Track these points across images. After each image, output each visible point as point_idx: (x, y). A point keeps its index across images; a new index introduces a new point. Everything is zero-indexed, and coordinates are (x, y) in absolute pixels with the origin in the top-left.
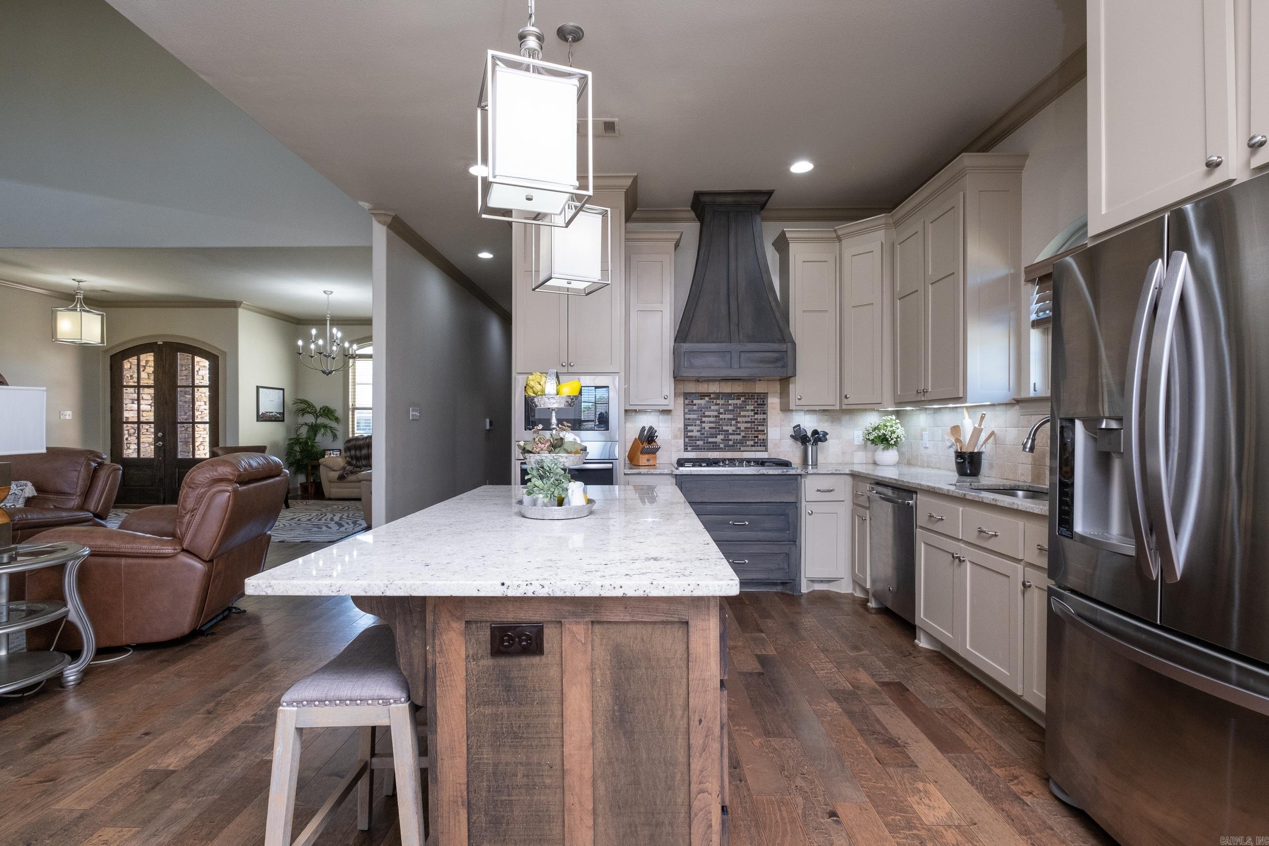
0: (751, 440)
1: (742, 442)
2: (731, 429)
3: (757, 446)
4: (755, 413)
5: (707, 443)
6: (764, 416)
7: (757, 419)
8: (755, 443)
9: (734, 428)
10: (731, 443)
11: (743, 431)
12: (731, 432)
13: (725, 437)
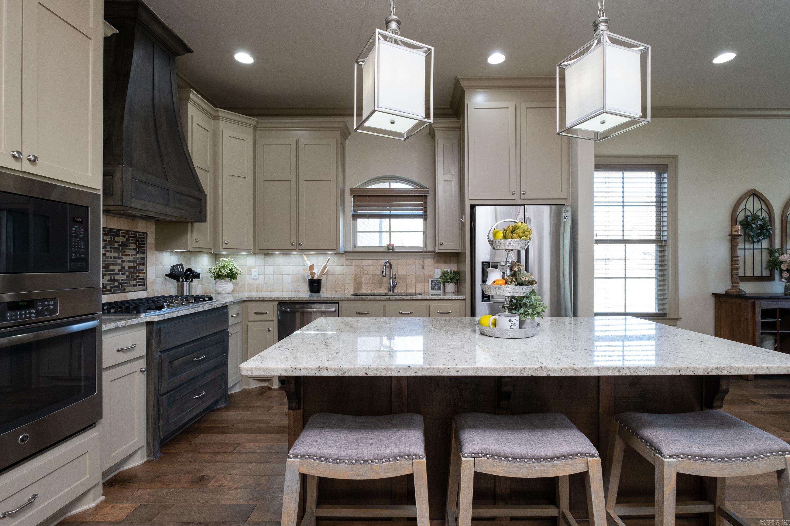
0: (135, 279)
1: (124, 283)
2: (116, 268)
3: (139, 285)
4: (137, 252)
6: (143, 256)
7: (138, 258)
8: (137, 282)
9: (119, 267)
10: (116, 284)
11: (127, 271)
12: (116, 271)
13: (111, 278)
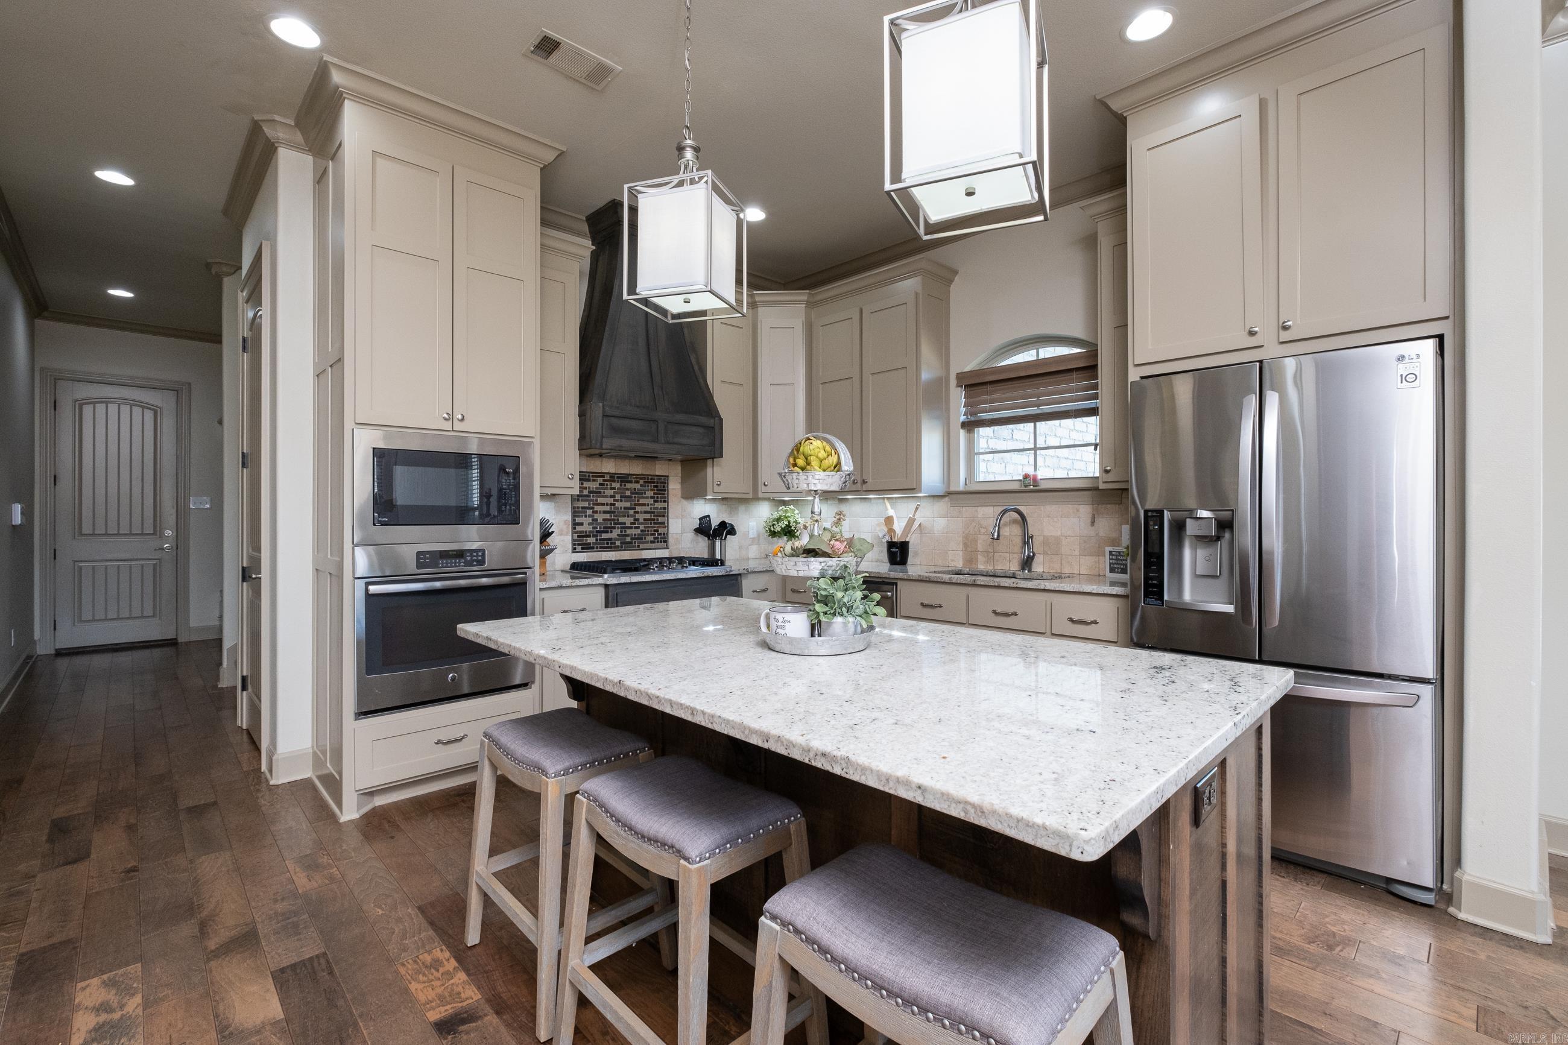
0: (652, 535)
1: (639, 538)
2: (628, 521)
3: (658, 542)
4: (655, 501)
5: (601, 540)
6: (664, 505)
7: (657, 508)
8: (655, 538)
9: (632, 520)
11: (642, 524)
12: (628, 524)
13: (621, 532)
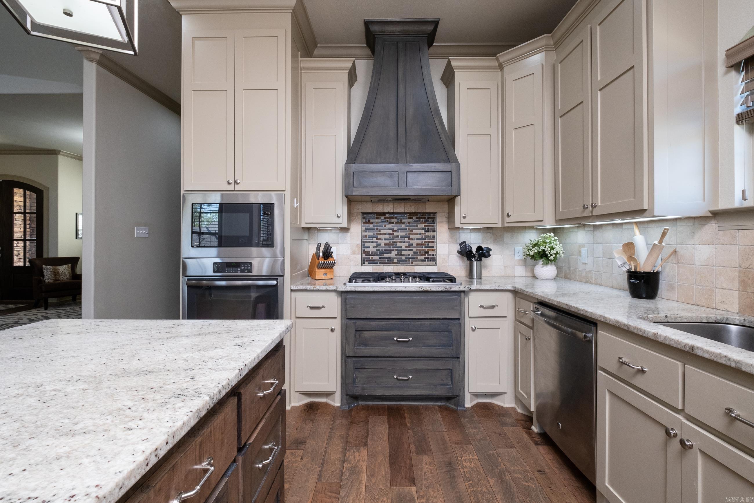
0: (422, 255)
1: (414, 258)
2: (404, 245)
3: (428, 261)
4: (426, 231)
5: (383, 258)
6: (434, 234)
7: (428, 236)
8: (425, 258)
9: (406, 244)
10: (404, 258)
11: (414, 247)
12: (404, 248)
13: (398, 253)
